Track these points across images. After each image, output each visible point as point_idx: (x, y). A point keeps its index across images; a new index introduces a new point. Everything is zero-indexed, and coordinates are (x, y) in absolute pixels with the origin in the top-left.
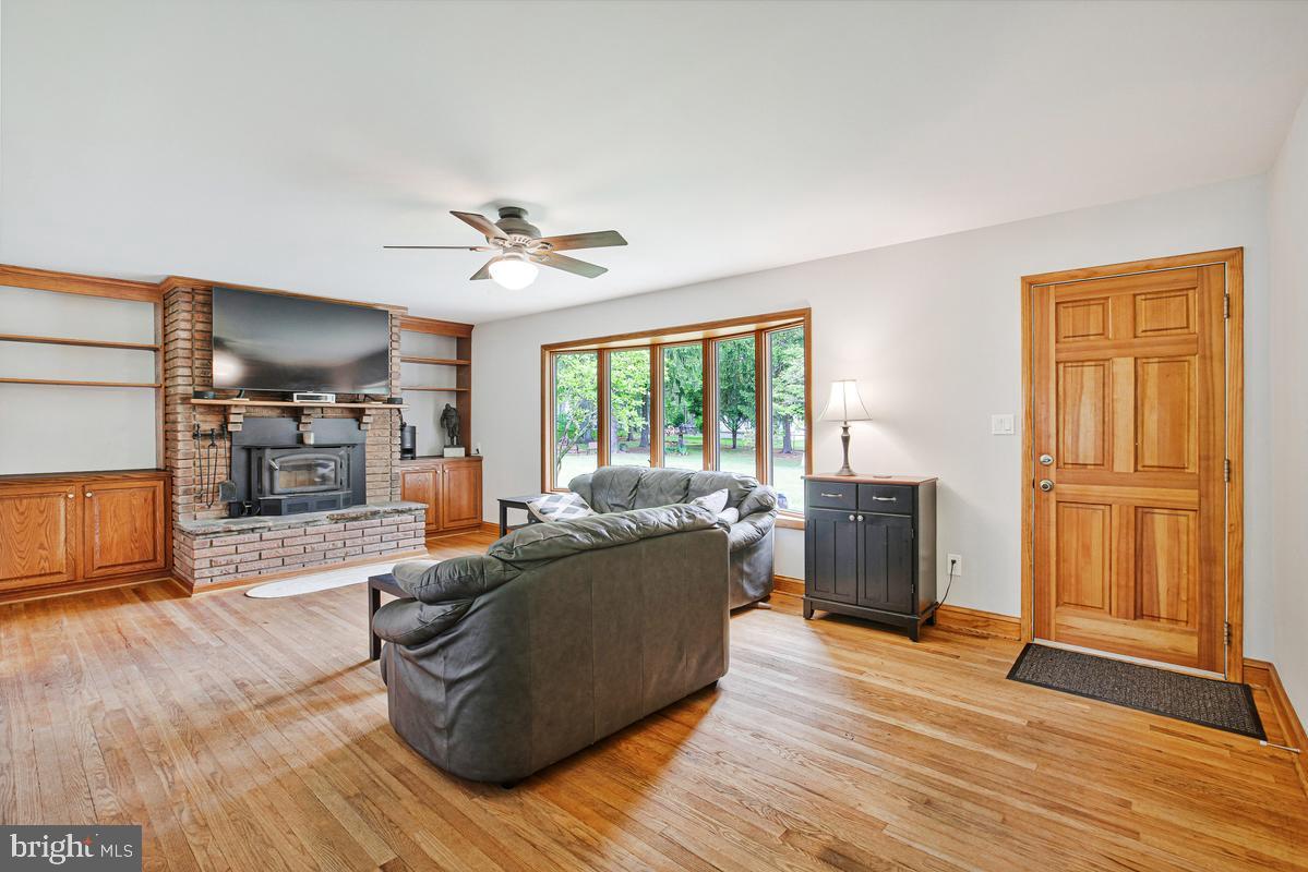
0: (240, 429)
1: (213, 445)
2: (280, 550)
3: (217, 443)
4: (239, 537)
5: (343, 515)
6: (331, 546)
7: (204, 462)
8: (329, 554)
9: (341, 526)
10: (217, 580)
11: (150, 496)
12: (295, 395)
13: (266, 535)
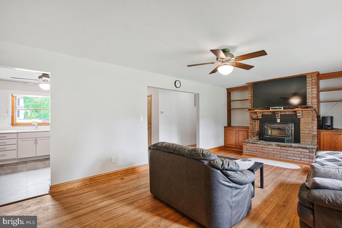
0: (261, 118)
1: (255, 122)
2: (261, 150)
3: (256, 121)
4: (252, 144)
5: (279, 144)
6: (276, 153)
7: (253, 126)
8: (275, 155)
9: (279, 148)
10: (247, 153)
11: (247, 132)
12: (270, 108)
13: (258, 145)
